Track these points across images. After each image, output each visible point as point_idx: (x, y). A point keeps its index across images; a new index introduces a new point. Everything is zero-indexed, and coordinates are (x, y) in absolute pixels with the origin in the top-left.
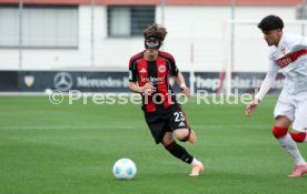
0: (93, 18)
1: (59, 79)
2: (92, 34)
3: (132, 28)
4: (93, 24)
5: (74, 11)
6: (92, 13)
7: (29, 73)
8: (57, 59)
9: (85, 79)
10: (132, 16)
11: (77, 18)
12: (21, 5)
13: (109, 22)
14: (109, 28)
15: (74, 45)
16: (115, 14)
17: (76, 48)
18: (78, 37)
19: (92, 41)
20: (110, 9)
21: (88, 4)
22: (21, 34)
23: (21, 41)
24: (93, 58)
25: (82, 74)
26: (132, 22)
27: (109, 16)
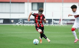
0: (28, 5)
2: (28, 10)
4: (28, 7)
5: (23, 4)
6: (28, 4)
7: (12, 19)
8: (19, 16)
9: (26, 21)
10: (38, 5)
11: (24, 6)
12: (10, 2)
13: (32, 7)
14: (32, 8)
16: (34, 5)
17: (24, 13)
18: (24, 10)
20: (32, 3)
21: (27, 2)
22: (10, 10)
23: (10, 11)
25: (25, 19)
26: (38, 7)
27: (32, 5)
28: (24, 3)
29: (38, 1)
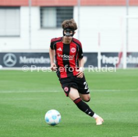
0: (30, 15)
1: (7, 58)
2: (30, 27)
3: (57, 22)
5: (17, 11)
6: (30, 12)
9: (25, 58)
10: (58, 14)
13: (41, 18)
14: (41, 22)
15: (17, 34)
16: (45, 12)
17: (19, 36)
18: (20, 28)
19: (30, 31)
20: (42, 9)
21: (27, 5)
24: (30, 44)
25: (23, 54)
26: (57, 18)
27: (41, 14)
28: (18, 7)
29: (57, 4)
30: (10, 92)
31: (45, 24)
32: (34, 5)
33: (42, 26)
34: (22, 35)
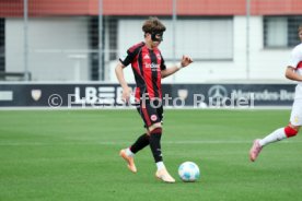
0: (248, 28)
1: (214, 92)
2: (248, 46)
3: (289, 38)
4: (248, 36)
5: (229, 22)
6: (248, 24)
7: (182, 86)
8: (211, 72)
9: (240, 92)
10: (289, 26)
11: (232, 30)
12: (174, 17)
13: (265, 33)
14: (265, 38)
15: (230, 57)
16: (271, 24)
17: (231, 60)
18: (233, 48)
19: (248, 53)
20: (267, 19)
21: (243, 14)
22: (174, 46)
23: (174, 53)
24: (248, 71)
25: (237, 87)
26: (289, 32)
27: (265, 27)
28: (230, 17)
29: (289, 11)
30: (218, 142)
31: (271, 42)
32: (254, 14)
33: (265, 45)
34: (235, 59)
